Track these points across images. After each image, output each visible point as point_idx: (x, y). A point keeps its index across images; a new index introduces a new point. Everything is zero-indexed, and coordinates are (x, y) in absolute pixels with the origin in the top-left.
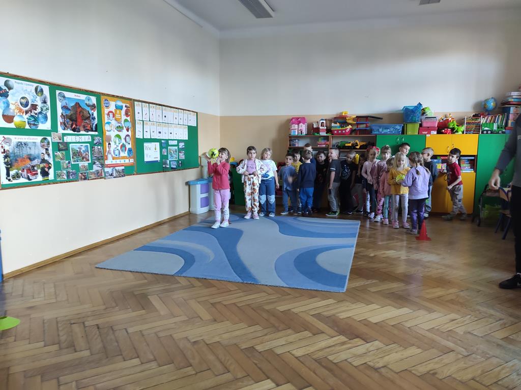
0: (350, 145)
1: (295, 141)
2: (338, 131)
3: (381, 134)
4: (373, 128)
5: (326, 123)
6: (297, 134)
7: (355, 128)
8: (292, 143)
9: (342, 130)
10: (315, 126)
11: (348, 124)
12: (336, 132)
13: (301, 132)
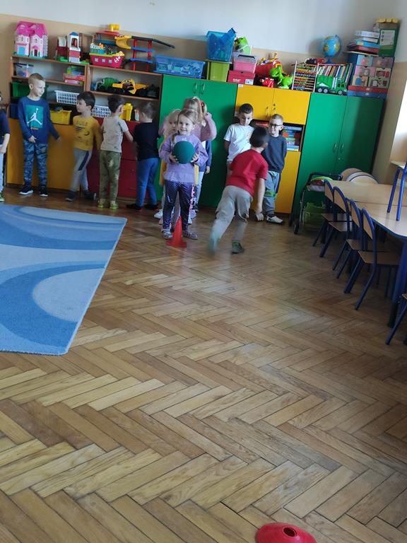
0: (120, 86)
1: (24, 67)
2: (100, 58)
3: (170, 74)
4: (159, 61)
5: (81, 41)
6: (27, 54)
7: (129, 56)
8: (18, 69)
9: (107, 59)
10: (61, 45)
11: (119, 49)
12: (96, 60)
13: (36, 51)
